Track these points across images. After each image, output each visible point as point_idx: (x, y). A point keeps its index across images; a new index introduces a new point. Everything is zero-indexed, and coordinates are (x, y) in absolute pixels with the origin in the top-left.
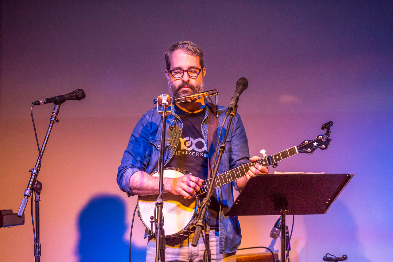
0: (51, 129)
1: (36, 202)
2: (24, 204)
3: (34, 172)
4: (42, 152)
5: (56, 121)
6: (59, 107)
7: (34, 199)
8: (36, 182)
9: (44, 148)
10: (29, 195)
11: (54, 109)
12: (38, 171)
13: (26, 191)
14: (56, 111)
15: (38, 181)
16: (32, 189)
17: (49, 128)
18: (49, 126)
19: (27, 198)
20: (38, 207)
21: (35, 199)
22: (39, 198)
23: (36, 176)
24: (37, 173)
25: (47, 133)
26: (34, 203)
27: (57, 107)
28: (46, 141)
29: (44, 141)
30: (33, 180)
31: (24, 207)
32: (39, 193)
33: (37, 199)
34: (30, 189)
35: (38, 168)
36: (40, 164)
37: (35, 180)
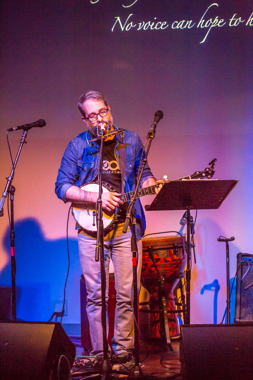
0: (21, 148)
1: (11, 201)
2: (3, 202)
3: (9, 179)
4: (15, 165)
5: (25, 142)
6: (27, 132)
7: (9, 199)
8: (11, 187)
9: (17, 162)
10: (6, 196)
11: (23, 134)
12: (12, 179)
13: (3, 193)
14: (24, 135)
15: (12, 186)
16: (8, 192)
17: (20, 147)
18: (20, 146)
19: (5, 198)
20: (13, 204)
21: (11, 199)
22: (13, 198)
23: (11, 182)
24: (11, 180)
25: (18, 151)
26: (10, 201)
27: (25, 132)
28: (17, 157)
29: (16, 157)
30: (9, 185)
31: (3, 204)
32: (13, 195)
33: (12, 198)
34: (7, 192)
35: (12, 176)
36: (13, 173)
37: (10, 185)
